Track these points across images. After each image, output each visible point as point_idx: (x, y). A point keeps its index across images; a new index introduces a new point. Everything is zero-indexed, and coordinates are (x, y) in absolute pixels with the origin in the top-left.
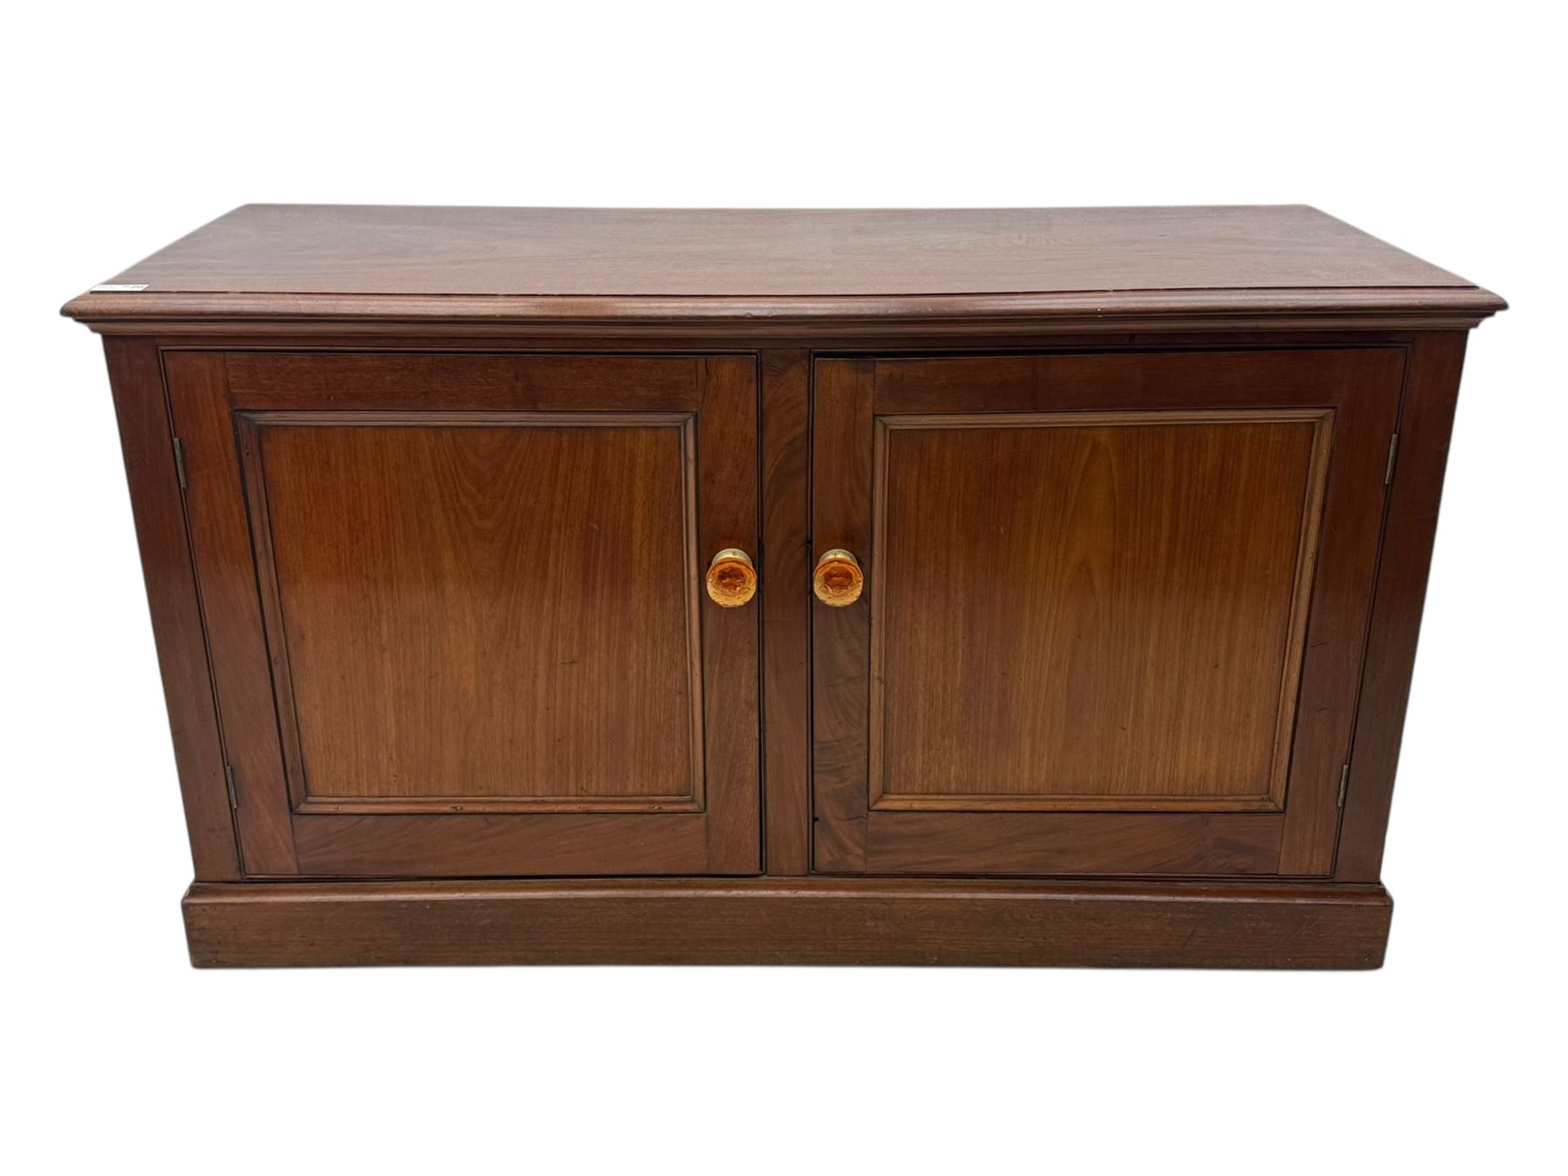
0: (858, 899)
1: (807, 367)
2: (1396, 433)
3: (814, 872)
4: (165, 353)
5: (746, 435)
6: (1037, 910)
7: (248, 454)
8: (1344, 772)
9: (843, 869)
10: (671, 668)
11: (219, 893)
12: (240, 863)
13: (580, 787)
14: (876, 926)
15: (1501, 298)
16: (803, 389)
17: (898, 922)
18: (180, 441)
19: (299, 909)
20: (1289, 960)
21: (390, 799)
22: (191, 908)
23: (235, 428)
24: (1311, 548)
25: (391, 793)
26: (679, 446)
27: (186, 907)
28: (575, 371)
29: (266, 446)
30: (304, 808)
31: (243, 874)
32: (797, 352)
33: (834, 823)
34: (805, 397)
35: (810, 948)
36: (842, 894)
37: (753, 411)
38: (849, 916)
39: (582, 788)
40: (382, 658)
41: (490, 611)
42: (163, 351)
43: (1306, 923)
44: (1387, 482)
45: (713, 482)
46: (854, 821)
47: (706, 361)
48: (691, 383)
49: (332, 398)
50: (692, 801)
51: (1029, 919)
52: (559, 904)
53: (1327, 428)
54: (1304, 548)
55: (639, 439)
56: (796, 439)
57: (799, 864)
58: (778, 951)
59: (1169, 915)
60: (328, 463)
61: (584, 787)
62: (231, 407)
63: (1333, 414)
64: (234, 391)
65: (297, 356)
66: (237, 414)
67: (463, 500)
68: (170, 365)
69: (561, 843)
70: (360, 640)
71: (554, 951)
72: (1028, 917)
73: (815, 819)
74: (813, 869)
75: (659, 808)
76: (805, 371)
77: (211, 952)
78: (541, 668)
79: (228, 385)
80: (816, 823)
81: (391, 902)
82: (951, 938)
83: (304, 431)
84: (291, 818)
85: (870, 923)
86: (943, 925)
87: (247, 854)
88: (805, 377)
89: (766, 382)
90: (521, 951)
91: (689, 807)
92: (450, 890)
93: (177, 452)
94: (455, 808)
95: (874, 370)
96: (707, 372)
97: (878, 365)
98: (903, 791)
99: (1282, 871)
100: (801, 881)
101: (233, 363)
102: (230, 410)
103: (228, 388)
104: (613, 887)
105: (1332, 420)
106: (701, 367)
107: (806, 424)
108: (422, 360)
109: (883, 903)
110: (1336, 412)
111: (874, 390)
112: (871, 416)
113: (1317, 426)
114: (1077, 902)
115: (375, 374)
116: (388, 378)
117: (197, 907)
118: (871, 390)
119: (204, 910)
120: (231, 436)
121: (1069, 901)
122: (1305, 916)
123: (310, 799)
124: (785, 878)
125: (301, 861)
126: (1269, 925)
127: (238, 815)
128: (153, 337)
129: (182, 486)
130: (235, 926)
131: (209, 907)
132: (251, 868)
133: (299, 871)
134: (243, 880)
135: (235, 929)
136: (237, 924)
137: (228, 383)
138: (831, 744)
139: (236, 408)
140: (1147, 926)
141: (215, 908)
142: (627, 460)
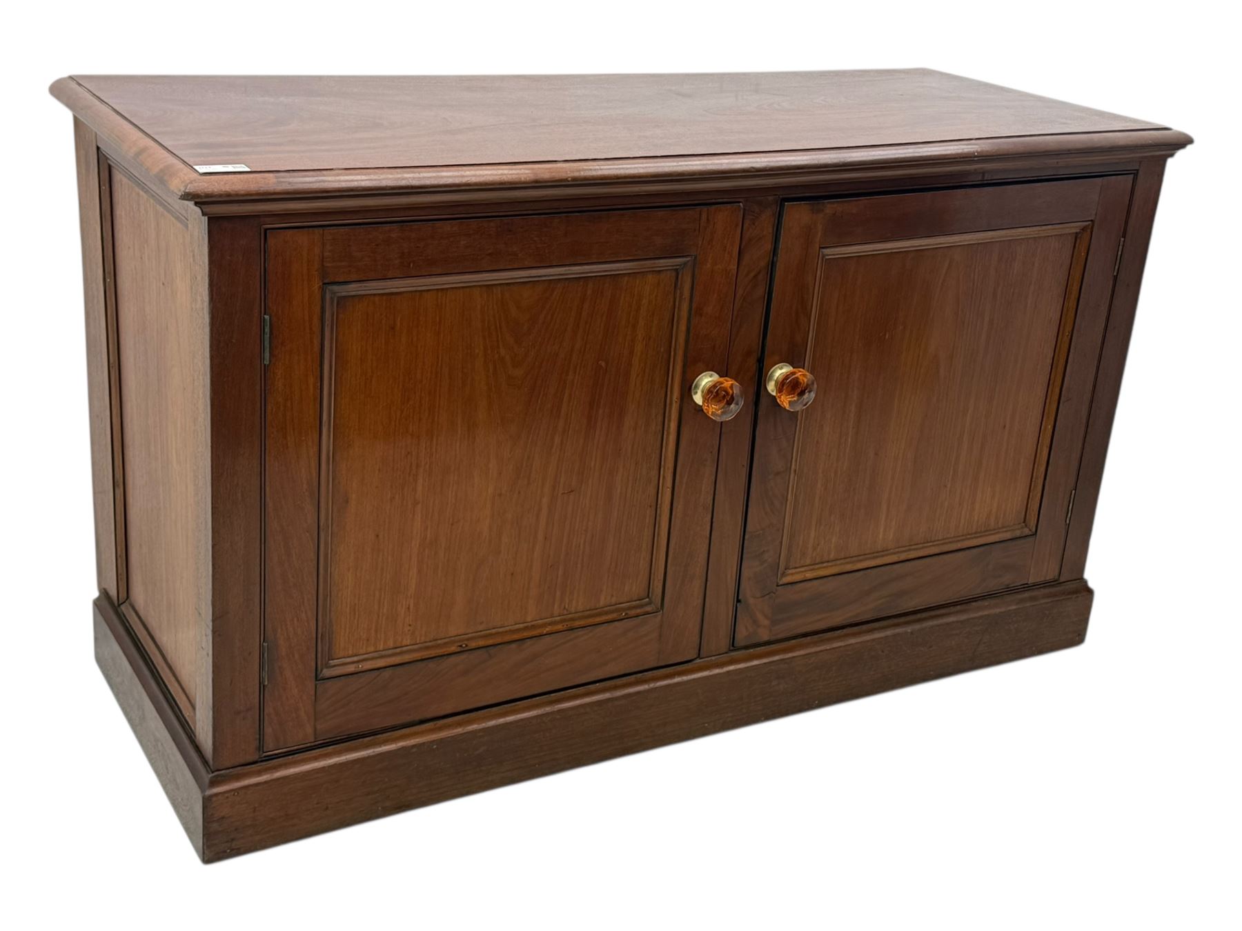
0: (767, 664)
1: (775, 210)
2: (1124, 237)
3: (735, 648)
4: (268, 231)
5: (728, 272)
8: (1072, 497)
9: (754, 641)
10: (647, 485)
11: (238, 777)
12: (260, 742)
13: (562, 607)
14: (778, 685)
15: (1190, 136)
16: (771, 230)
17: (794, 677)
18: (269, 317)
19: (318, 776)
21: (405, 649)
22: (211, 800)
23: (322, 301)
25: (405, 643)
26: (674, 286)
27: (206, 800)
28: (610, 226)
29: (342, 317)
30: (327, 673)
31: (261, 752)
32: (773, 198)
33: (751, 601)
34: (771, 237)
35: (730, 715)
36: (755, 663)
37: (736, 251)
38: (760, 680)
39: (565, 608)
40: (414, 511)
41: (510, 454)
42: (266, 230)
44: (1115, 274)
45: (702, 314)
46: (767, 597)
47: (708, 210)
48: (695, 231)
50: (650, 603)
51: (881, 654)
52: (544, 719)
53: (1087, 236)
54: (1063, 330)
55: (646, 282)
56: (759, 272)
57: (724, 643)
59: (967, 629)
60: (393, 328)
61: (567, 606)
62: (323, 281)
63: (1092, 225)
64: (328, 265)
65: (387, 227)
66: (326, 287)
67: (503, 351)
68: (272, 242)
69: (547, 662)
70: (397, 497)
72: (880, 652)
73: (738, 601)
74: (733, 646)
75: (626, 614)
76: (773, 214)
77: (227, 842)
78: (545, 500)
79: (322, 260)
80: (739, 605)
82: (828, 682)
83: (377, 299)
84: (316, 685)
85: (774, 683)
86: (824, 672)
87: (268, 730)
88: (776, 219)
89: (748, 225)
90: (508, 770)
91: (648, 609)
92: (449, 727)
93: (266, 329)
94: (461, 646)
95: (824, 210)
96: (707, 220)
97: (827, 205)
98: (797, 566)
99: (1031, 581)
100: (724, 658)
101: (331, 238)
102: (321, 283)
103: (323, 261)
105: (1089, 229)
106: (704, 216)
107: (768, 259)
109: (785, 663)
111: (823, 226)
112: (817, 248)
114: (912, 633)
115: (452, 239)
116: (462, 242)
117: (220, 797)
118: (820, 227)
119: (227, 798)
120: (317, 309)
121: (906, 633)
123: (333, 662)
124: (713, 658)
125: (318, 727)
126: (1025, 624)
127: (266, 692)
128: (258, 217)
129: (265, 362)
130: (255, 808)
131: (233, 793)
132: (270, 744)
133: (315, 738)
134: (260, 760)
135: (254, 812)
136: (256, 805)
137: (323, 258)
138: (758, 533)
139: (326, 281)
140: (953, 642)
141: (238, 793)
142: (634, 302)
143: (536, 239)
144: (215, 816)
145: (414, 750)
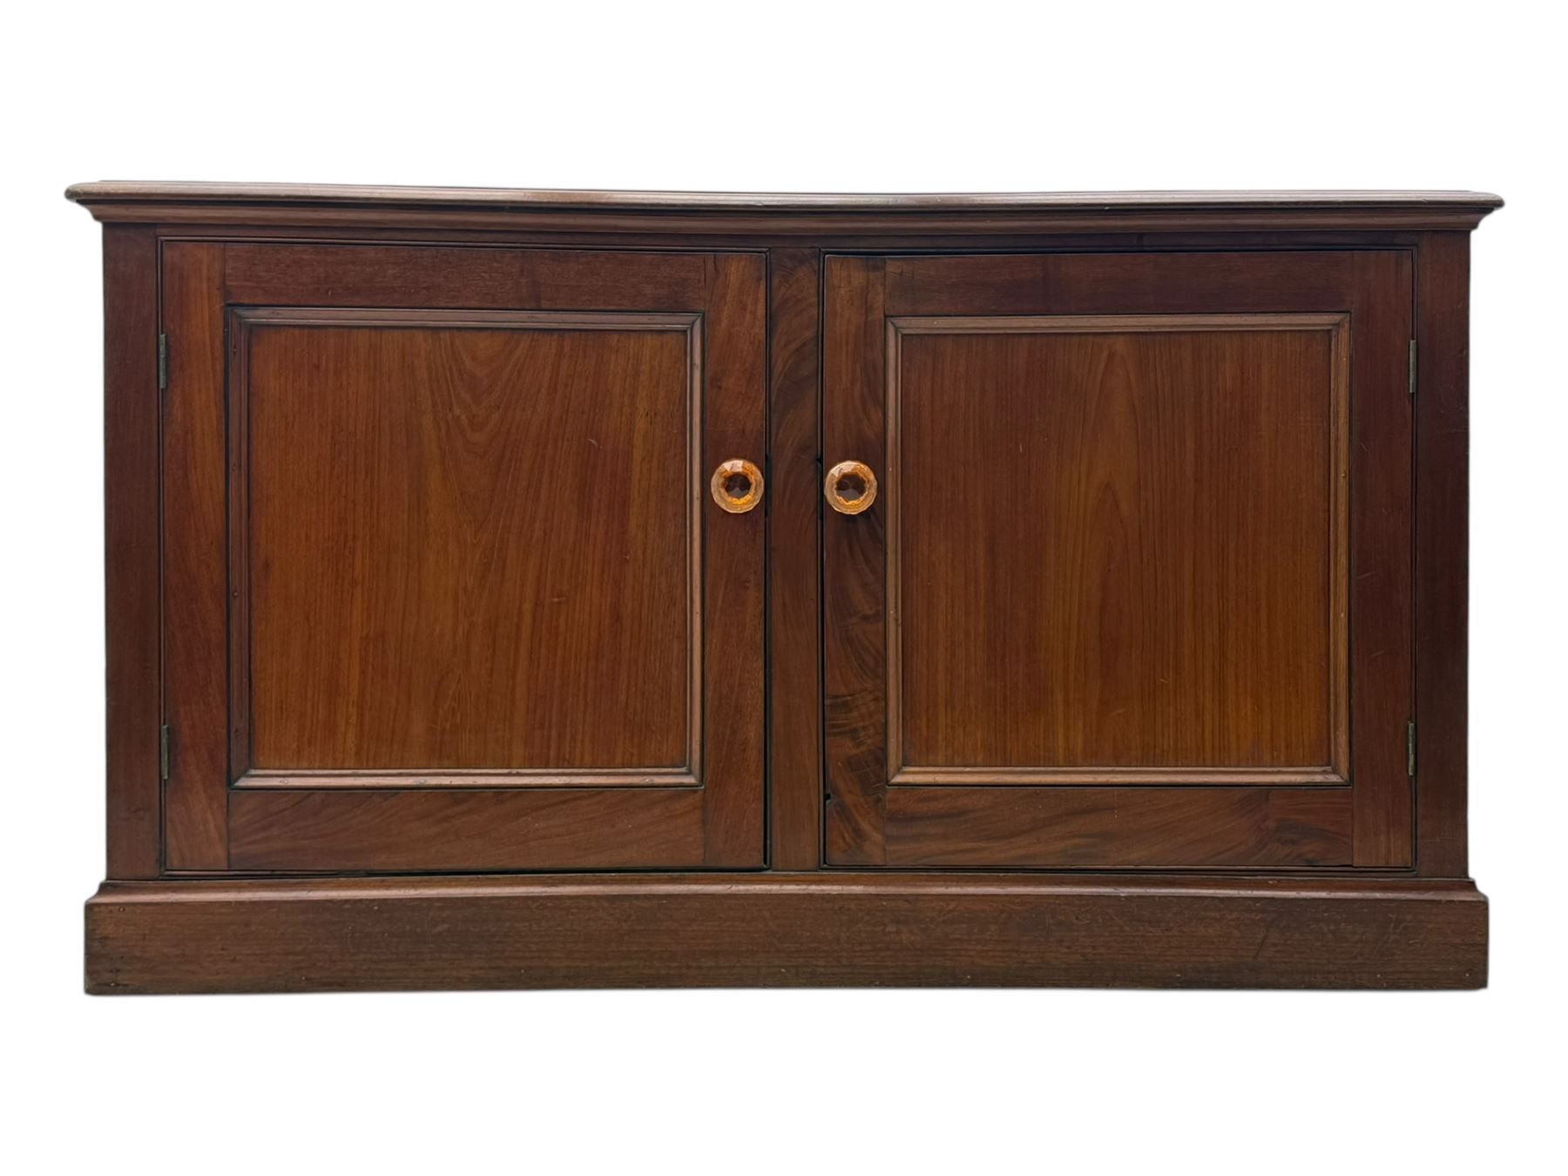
0: (878, 895)
1: (816, 268)
2: (1413, 339)
3: (825, 866)
4: (164, 243)
5: (754, 338)
6: (1083, 909)
7: (235, 353)
8: (1410, 732)
9: (859, 862)
10: (668, 607)
12: (161, 854)
14: (898, 932)
15: (1496, 196)
16: (813, 291)
17: (923, 926)
18: (166, 337)
19: (223, 910)
20: (1379, 976)
22: (96, 909)
23: (226, 325)
24: (1343, 467)
26: (685, 352)
27: (90, 908)
28: (581, 267)
29: (255, 349)
30: (243, 782)
31: (163, 869)
32: (807, 251)
33: (848, 800)
34: (815, 300)
35: (821, 963)
36: (859, 889)
37: (761, 311)
38: (866, 918)
40: (352, 593)
41: (475, 539)
42: (162, 242)
43: (1392, 925)
44: (1411, 391)
45: (720, 388)
46: (869, 797)
47: (715, 258)
48: (699, 281)
49: (330, 293)
50: (689, 773)
51: (1075, 921)
52: (530, 902)
53: (1344, 335)
54: (1336, 469)
55: (643, 344)
56: (804, 344)
57: (809, 855)
58: (783, 967)
59: (1235, 915)
60: (318, 367)
61: (567, 757)
62: (225, 302)
63: (1348, 319)
64: (230, 283)
65: (300, 247)
66: (229, 309)
67: (457, 411)
68: (168, 254)
69: (537, 825)
70: (330, 572)
71: (520, 969)
72: (1073, 918)
73: (827, 797)
74: (825, 862)
76: (815, 272)
77: (111, 971)
78: (527, 607)
79: (224, 276)
80: (828, 802)
81: (331, 901)
82: (985, 948)
83: (297, 332)
84: (228, 795)
85: (891, 928)
86: (976, 930)
87: (171, 841)
88: (814, 278)
89: (776, 281)
90: (481, 968)
91: (684, 780)
93: (162, 348)
95: (884, 268)
96: (716, 269)
97: (889, 262)
98: (924, 761)
99: (1357, 861)
100: (811, 874)
101: (232, 254)
102: (223, 304)
103: (224, 280)
104: (594, 883)
105: (1347, 325)
106: (710, 265)
107: (815, 329)
108: (426, 253)
109: (906, 901)
110: (1351, 317)
111: (885, 288)
112: (882, 316)
113: (1334, 333)
114: (1129, 898)
115: (376, 268)
116: (390, 271)
117: (102, 908)
118: (880, 289)
119: (111, 912)
120: (220, 332)
121: (1118, 898)
122: (1390, 915)
123: (253, 772)
124: (793, 872)
125: (233, 851)
126: (1350, 928)
127: (168, 788)
128: (154, 225)
129: (161, 386)
130: (144, 935)
131: (118, 907)
132: (174, 860)
133: (229, 865)
134: (161, 878)
135: (144, 939)
136: (147, 932)
137: (224, 275)
138: (844, 699)
139: (230, 302)
140: (1210, 930)
141: (124, 910)
142: (630, 366)
143: (483, 274)
144: (98, 932)
145: (347, 906)
